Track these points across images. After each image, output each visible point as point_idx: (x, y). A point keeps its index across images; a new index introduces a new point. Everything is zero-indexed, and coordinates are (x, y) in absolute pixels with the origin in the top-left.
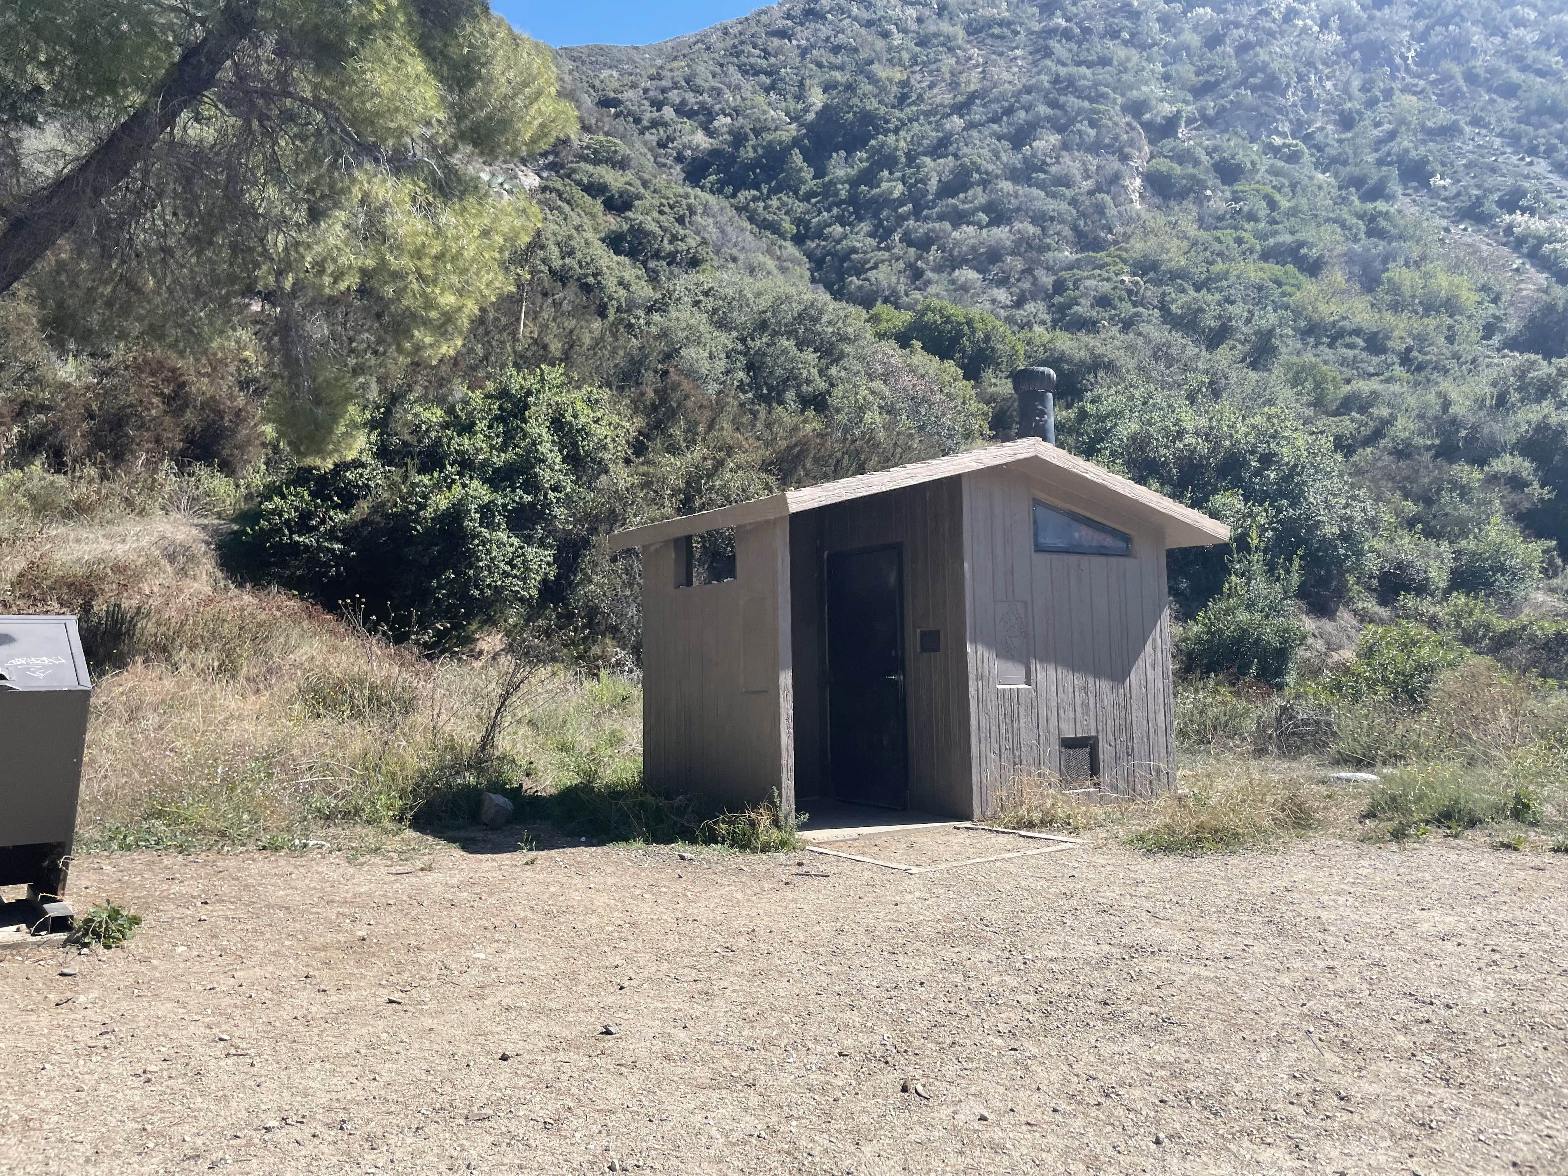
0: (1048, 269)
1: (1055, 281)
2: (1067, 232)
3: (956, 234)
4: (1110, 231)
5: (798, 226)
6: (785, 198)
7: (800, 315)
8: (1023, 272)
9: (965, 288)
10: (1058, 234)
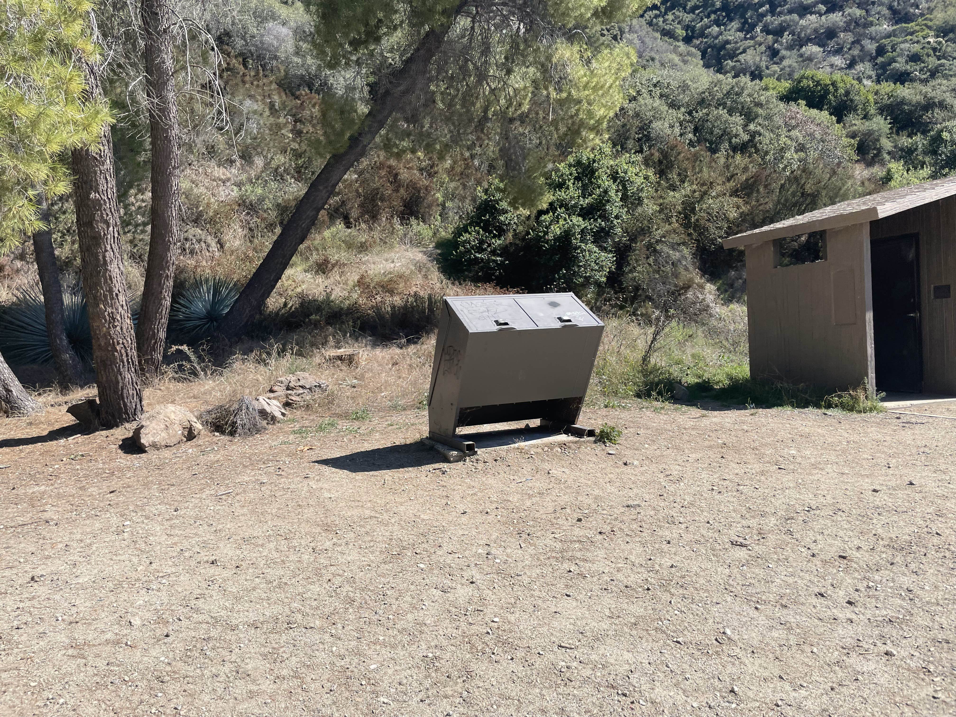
0: (872, 39)
1: (877, 47)
2: (885, 11)
3: (803, 22)
4: (917, 7)
5: (687, 31)
6: (677, 13)
7: (728, 93)
8: (853, 43)
9: (810, 59)
10: (879, 13)
